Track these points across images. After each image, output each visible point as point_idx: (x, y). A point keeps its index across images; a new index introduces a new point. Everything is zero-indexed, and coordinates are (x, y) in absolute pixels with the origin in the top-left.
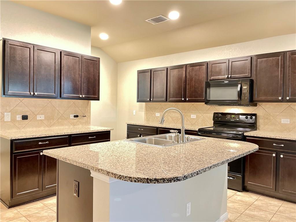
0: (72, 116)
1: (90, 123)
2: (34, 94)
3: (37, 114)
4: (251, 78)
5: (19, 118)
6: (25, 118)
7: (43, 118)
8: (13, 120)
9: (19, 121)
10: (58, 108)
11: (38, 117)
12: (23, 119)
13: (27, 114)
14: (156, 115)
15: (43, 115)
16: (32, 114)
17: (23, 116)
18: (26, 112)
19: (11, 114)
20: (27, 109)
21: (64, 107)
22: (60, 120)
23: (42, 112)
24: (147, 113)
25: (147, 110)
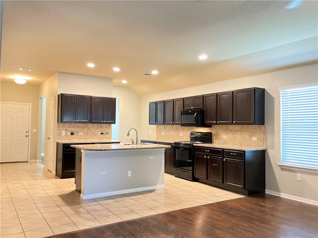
0: (99, 134)
1: (111, 138)
2: (76, 121)
3: (79, 132)
4: (203, 109)
5: (69, 134)
6: (72, 134)
8: (66, 135)
9: (69, 136)
10: (91, 129)
11: (80, 134)
12: (71, 135)
13: (74, 132)
14: (162, 134)
15: (82, 133)
16: (76, 132)
17: (71, 133)
18: (73, 130)
19: (65, 132)
20: (73, 129)
21: (95, 128)
22: (92, 136)
23: (82, 130)
24: (157, 133)
25: (157, 130)
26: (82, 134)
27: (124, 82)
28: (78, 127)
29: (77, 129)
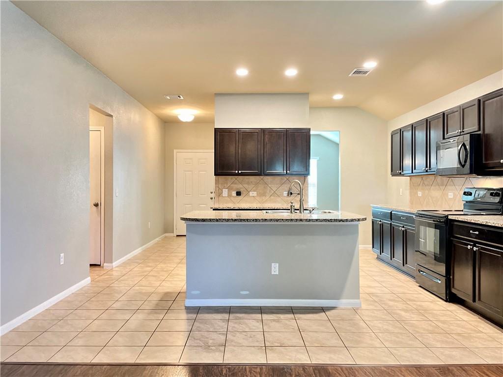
0: (285, 194)
3: (250, 191)
5: (234, 193)
6: (239, 194)
7: (256, 195)
8: (230, 195)
9: (234, 197)
10: (269, 185)
11: (251, 194)
12: (237, 195)
13: (242, 190)
14: (419, 195)
15: (256, 192)
16: (245, 190)
17: (237, 192)
18: (239, 187)
19: (228, 190)
20: (241, 186)
21: (277, 184)
22: (272, 197)
23: (254, 188)
24: (410, 192)
25: (411, 188)
26: (255, 194)
27: (338, 97)
28: (248, 183)
29: (246, 186)
